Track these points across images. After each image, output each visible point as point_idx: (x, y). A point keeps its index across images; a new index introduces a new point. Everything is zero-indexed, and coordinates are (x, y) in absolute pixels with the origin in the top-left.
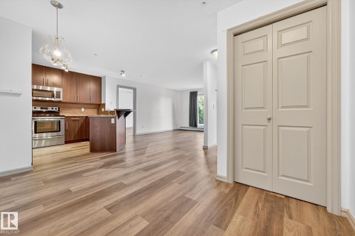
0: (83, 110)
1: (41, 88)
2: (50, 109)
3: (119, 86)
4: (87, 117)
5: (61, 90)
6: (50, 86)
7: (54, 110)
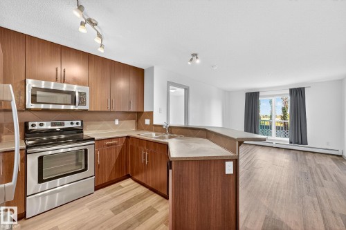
0: (117, 122)
1: (52, 86)
2: (67, 125)
3: (169, 83)
4: (128, 137)
5: (86, 90)
6: (68, 83)
7: (75, 126)
